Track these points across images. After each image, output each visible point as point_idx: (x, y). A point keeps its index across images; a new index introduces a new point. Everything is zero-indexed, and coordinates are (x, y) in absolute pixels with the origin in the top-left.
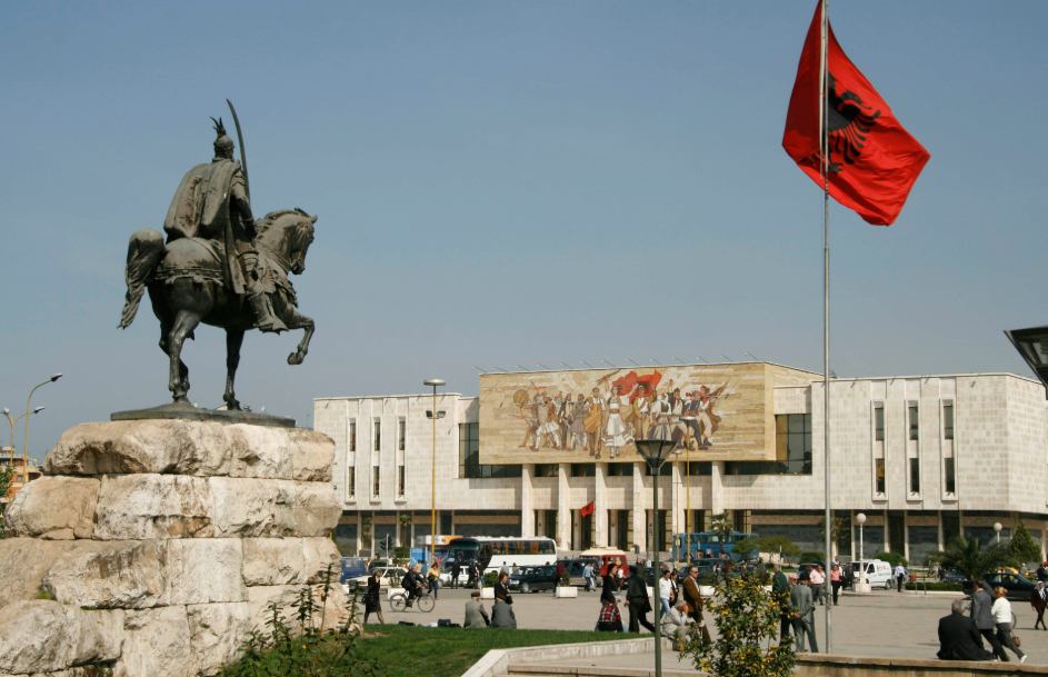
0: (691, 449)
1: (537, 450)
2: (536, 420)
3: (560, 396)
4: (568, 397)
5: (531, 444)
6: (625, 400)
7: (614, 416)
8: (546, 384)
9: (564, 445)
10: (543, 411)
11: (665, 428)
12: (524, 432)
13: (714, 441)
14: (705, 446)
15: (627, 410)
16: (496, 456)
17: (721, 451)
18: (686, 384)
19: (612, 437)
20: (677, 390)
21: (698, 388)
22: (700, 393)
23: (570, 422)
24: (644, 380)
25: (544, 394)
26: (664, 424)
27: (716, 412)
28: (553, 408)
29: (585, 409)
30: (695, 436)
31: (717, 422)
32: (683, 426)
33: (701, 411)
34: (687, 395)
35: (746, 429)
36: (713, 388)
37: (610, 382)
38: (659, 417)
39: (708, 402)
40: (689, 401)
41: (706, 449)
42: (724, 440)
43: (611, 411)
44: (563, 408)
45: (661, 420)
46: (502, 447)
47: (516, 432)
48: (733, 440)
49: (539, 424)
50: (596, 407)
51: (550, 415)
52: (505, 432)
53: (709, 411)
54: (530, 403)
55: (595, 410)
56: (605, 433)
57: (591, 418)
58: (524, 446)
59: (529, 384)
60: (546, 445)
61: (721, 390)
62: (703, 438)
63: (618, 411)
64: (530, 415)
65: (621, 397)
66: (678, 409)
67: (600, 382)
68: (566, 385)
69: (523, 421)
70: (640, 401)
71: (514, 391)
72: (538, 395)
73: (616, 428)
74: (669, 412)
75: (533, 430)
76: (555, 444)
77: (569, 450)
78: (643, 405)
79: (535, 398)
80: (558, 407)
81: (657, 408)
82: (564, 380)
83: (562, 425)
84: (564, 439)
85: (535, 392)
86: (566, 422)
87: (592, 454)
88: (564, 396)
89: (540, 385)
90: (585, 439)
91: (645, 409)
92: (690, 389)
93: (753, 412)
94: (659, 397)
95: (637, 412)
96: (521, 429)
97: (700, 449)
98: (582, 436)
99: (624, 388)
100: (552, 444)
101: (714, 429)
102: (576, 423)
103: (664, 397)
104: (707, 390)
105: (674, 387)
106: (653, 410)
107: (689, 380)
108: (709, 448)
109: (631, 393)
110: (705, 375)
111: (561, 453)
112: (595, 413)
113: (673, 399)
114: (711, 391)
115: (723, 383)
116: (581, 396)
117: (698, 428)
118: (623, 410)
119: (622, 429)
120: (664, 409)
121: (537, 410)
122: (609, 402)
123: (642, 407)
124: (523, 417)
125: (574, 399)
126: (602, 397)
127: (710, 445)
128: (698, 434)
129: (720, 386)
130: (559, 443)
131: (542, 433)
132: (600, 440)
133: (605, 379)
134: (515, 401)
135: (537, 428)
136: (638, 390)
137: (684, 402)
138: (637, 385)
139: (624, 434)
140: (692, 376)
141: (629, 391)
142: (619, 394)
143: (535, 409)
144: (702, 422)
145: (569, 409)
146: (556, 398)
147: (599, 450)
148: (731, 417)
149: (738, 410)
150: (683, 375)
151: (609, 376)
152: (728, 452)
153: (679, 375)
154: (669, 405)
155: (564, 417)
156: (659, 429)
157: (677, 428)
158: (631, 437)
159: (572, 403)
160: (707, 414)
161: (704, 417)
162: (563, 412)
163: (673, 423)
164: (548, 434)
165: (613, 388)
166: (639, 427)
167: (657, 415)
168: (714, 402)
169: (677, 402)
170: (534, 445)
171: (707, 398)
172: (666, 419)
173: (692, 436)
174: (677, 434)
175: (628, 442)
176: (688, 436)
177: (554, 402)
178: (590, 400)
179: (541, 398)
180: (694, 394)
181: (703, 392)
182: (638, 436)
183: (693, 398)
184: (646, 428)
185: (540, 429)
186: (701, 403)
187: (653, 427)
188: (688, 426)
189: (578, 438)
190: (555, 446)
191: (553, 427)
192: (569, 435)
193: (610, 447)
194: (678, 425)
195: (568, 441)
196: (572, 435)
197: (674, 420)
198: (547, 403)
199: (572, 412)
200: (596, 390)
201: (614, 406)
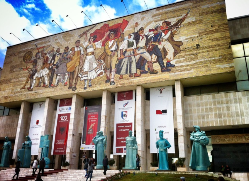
0: (154, 72)
1: (32, 90)
2: (34, 69)
3: (53, 50)
4: (58, 51)
5: (29, 86)
6: (98, 44)
7: (90, 57)
8: (45, 45)
9: (51, 83)
10: (40, 62)
11: (131, 59)
12: (25, 79)
13: (176, 62)
14: (167, 68)
15: (99, 53)
16: (6, 97)
18: (150, 23)
19: (87, 73)
20: (142, 29)
21: (160, 23)
22: (162, 28)
23: (57, 67)
24: (114, 28)
25: (42, 51)
26: (130, 57)
27: (176, 39)
28: (47, 58)
29: (69, 56)
30: (158, 61)
31: (179, 46)
32: (147, 56)
33: (163, 40)
34: (150, 31)
37: (88, 35)
38: (126, 52)
39: (170, 32)
40: (152, 34)
41: (169, 70)
42: (186, 60)
43: (87, 54)
44: (54, 58)
45: (127, 54)
46: (10, 91)
47: (20, 79)
49: (36, 71)
50: (76, 53)
51: (44, 64)
52: (13, 80)
53: (171, 39)
54: (32, 59)
55: (76, 56)
56: (81, 70)
57: (72, 61)
58: (24, 88)
59: (34, 47)
60: (38, 86)
61: (182, 20)
62: (165, 62)
63: (93, 53)
64: (32, 67)
65: (96, 43)
66: (142, 43)
67: (81, 36)
68: (57, 43)
69: (27, 71)
70: (110, 43)
71: (24, 54)
72: (39, 53)
73: (91, 65)
74: (135, 46)
75: (31, 76)
76: (44, 83)
77: (54, 87)
78: (113, 45)
79: (36, 55)
80: (50, 58)
81: (124, 45)
82: (56, 40)
83: (52, 70)
84: (51, 79)
85: (37, 51)
86: (54, 67)
87: (70, 87)
88: (55, 50)
89: (41, 46)
90: (66, 77)
91: (114, 48)
92: (152, 26)
93: (217, 31)
94: (126, 37)
95: (107, 51)
96: (25, 77)
97: (163, 71)
98: (64, 75)
99: (98, 36)
100: (42, 84)
101: (176, 53)
102: (60, 68)
103: (130, 36)
104: (168, 23)
105: (139, 27)
106: (120, 48)
108: (172, 69)
109: (103, 39)
111: (49, 90)
112: (75, 58)
113: (137, 37)
114: (172, 24)
116: (67, 48)
117: (161, 55)
118: (97, 52)
119: (95, 66)
120: (130, 45)
122: (86, 49)
123: (111, 47)
124: (27, 68)
125: (62, 51)
126: (82, 46)
127: (174, 66)
128: (160, 60)
129: (180, 18)
130: (47, 83)
131: (37, 77)
132: (78, 76)
133: (85, 33)
134: (24, 59)
135: (34, 75)
136: (109, 35)
137: (147, 36)
138: (108, 32)
139: (96, 69)
142: (95, 41)
143: (35, 63)
144: (164, 48)
145: (57, 59)
146: (50, 53)
147: (76, 84)
148: (193, 39)
149: (199, 33)
150: (147, 18)
151: (88, 31)
152: (193, 70)
153: (143, 19)
154: (134, 41)
155: (53, 64)
156: (125, 61)
157: (141, 57)
158: (102, 71)
159: (60, 54)
160: (169, 42)
161: (166, 45)
162: (53, 61)
163: (137, 55)
164: (41, 77)
165: (90, 39)
166: (109, 61)
167: (124, 51)
168: (175, 31)
169: (141, 38)
170: (31, 87)
171: (168, 30)
172: (132, 52)
173: (155, 62)
174: (141, 64)
175: (99, 75)
176: (151, 63)
177: (48, 55)
178: (73, 49)
179: (40, 54)
180: (156, 29)
181: (165, 25)
182: (108, 69)
183: (156, 32)
184: (114, 62)
185: (36, 75)
186: (163, 34)
187: (120, 61)
188: (151, 55)
189: (61, 77)
190: (44, 86)
191: (45, 72)
192: (55, 75)
193: (85, 80)
194: (143, 55)
195: (54, 81)
196: (57, 75)
197: (138, 52)
198: (43, 57)
199: (60, 60)
200: (78, 42)
201: (90, 50)
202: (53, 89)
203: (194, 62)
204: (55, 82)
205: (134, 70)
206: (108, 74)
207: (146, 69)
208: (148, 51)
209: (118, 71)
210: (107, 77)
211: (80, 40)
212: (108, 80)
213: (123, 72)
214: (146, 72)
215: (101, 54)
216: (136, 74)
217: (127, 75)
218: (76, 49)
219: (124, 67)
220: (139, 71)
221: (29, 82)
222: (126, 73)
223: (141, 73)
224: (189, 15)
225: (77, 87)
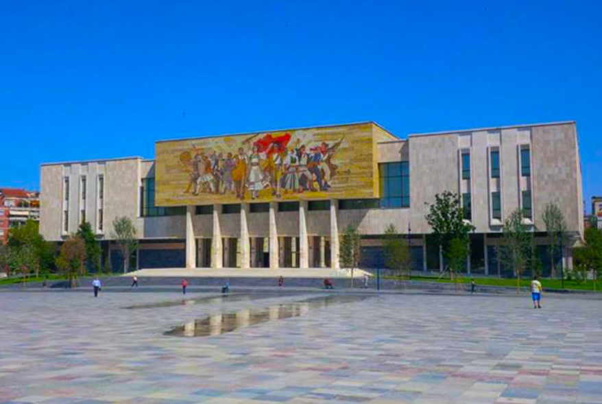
0: (314, 190)
1: (197, 195)
2: (196, 173)
3: (214, 155)
5: (193, 191)
6: (263, 155)
7: (254, 168)
8: (204, 147)
9: (217, 191)
10: (202, 166)
11: (294, 175)
12: (188, 182)
13: (332, 183)
14: (325, 188)
15: (264, 163)
16: (168, 200)
17: (339, 191)
18: (310, 142)
19: (253, 183)
20: (303, 147)
21: (320, 144)
22: (320, 148)
23: (222, 174)
25: (202, 154)
26: (293, 173)
27: (332, 162)
28: (209, 162)
29: (233, 163)
30: (317, 180)
31: (335, 169)
32: (308, 173)
33: (322, 161)
34: (311, 149)
35: (358, 174)
36: (331, 144)
37: (252, 143)
38: (289, 167)
39: (327, 155)
40: (312, 154)
41: (326, 190)
42: (340, 183)
43: (252, 165)
44: (217, 163)
45: (291, 170)
46: (172, 193)
47: (181, 182)
48: (348, 183)
49: (199, 175)
50: (241, 163)
51: (206, 169)
52: (174, 182)
53: (328, 161)
54: (192, 161)
56: (248, 180)
57: (237, 170)
58: (187, 192)
59: (191, 147)
60: (204, 191)
61: (337, 145)
62: (323, 182)
63: (257, 164)
64: (192, 169)
65: (260, 154)
66: (304, 161)
67: (244, 143)
68: (219, 147)
69: (187, 174)
70: (275, 156)
72: (198, 154)
73: (257, 176)
74: (297, 163)
75: (194, 180)
76: (210, 189)
77: (221, 194)
78: (277, 159)
79: (196, 157)
80: (213, 162)
81: (287, 160)
82: (217, 143)
83: (216, 176)
84: (217, 186)
86: (219, 174)
87: (238, 196)
88: (217, 154)
89: (200, 147)
90: (233, 185)
91: (277, 162)
92: (313, 145)
93: (364, 160)
94: (289, 153)
95: (272, 164)
98: (230, 183)
100: (208, 190)
101: (332, 175)
102: (226, 174)
103: (293, 151)
104: (327, 145)
105: (301, 144)
106: (284, 162)
107: (312, 138)
108: (329, 189)
109: (267, 150)
110: (325, 134)
111: (216, 196)
112: (240, 167)
113: (299, 154)
114: (330, 146)
115: (339, 140)
116: (230, 154)
117: (320, 175)
118: (262, 163)
119: (261, 177)
120: (293, 161)
121: (197, 165)
122: (251, 158)
124: (186, 171)
125: (225, 156)
126: (245, 154)
127: (329, 186)
128: (319, 180)
129: (337, 142)
130: (213, 189)
131: (201, 182)
132: (244, 186)
133: (248, 141)
136: (273, 147)
137: (308, 155)
138: (272, 144)
139: (262, 181)
140: (314, 135)
141: (266, 149)
142: (259, 151)
143: (196, 165)
144: (323, 170)
145: (220, 164)
146: (211, 157)
147: (243, 193)
148: (346, 165)
149: (351, 160)
150: (308, 135)
151: (251, 138)
152: (344, 192)
153: (304, 136)
154: (297, 158)
155: (217, 170)
156: (289, 176)
157: (303, 175)
158: (268, 183)
159: (223, 160)
160: (327, 163)
161: (323, 166)
162: (216, 167)
163: (300, 171)
164: (205, 183)
165: (253, 148)
166: (274, 175)
167: (288, 166)
168: (332, 155)
169: (303, 155)
170: (195, 191)
171: (327, 151)
172: (295, 168)
173: (315, 181)
174: (303, 180)
175: (265, 187)
176: (312, 181)
177: (210, 159)
178: (236, 156)
179: (200, 157)
180: (316, 149)
181: (324, 147)
182: (274, 182)
183: (316, 152)
184: (279, 176)
185: (199, 179)
186: (322, 156)
187: (285, 175)
188: (312, 173)
189: (228, 185)
190: (210, 191)
191: (209, 177)
192: (221, 183)
193: (252, 191)
194: (305, 173)
195: (220, 187)
196: (223, 183)
197: (301, 169)
198: (204, 160)
199: (224, 166)
200: (241, 149)
201: (255, 160)
203: (345, 185)
204: (222, 189)
205: (297, 186)
206: (274, 187)
207: (308, 187)
208: (309, 170)
209: (283, 186)
210: (273, 190)
211: (243, 147)
212: (274, 193)
213: (288, 186)
214: (308, 189)
215: (266, 166)
216: (299, 190)
217: (291, 190)
218: (240, 157)
219: (289, 183)
220: (301, 188)
221: (193, 185)
222: (290, 188)
223: (304, 190)
224: (344, 140)
225: (245, 196)
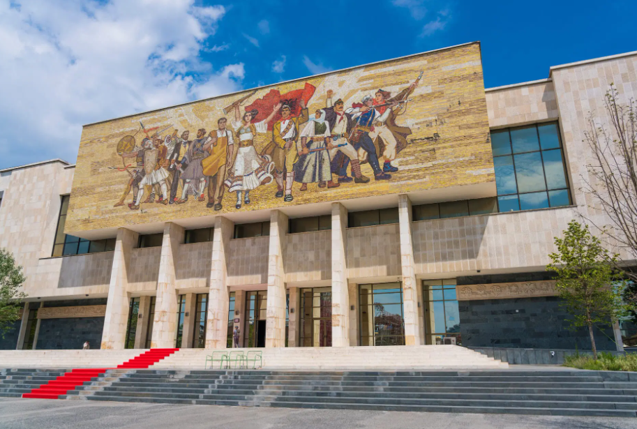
0: (362, 180)
1: (137, 208)
2: (140, 170)
3: (175, 135)
4: (185, 135)
5: (131, 201)
6: (261, 127)
7: (244, 150)
8: (159, 124)
9: (173, 197)
10: (151, 157)
11: (321, 156)
12: (123, 187)
13: (401, 164)
14: (386, 172)
15: (262, 141)
16: (87, 221)
18: (353, 92)
19: (240, 178)
20: (340, 102)
21: (372, 94)
22: (374, 101)
23: (185, 166)
24: (289, 97)
25: (154, 137)
26: (319, 150)
27: (400, 122)
28: (165, 149)
29: (205, 147)
30: (369, 160)
31: (405, 135)
32: (349, 150)
33: (378, 124)
34: (355, 106)
35: (456, 139)
36: (395, 91)
37: (242, 108)
38: (311, 142)
40: (357, 113)
41: (388, 177)
42: (417, 160)
43: (241, 145)
44: (177, 149)
45: (314, 146)
46: (94, 209)
47: (113, 187)
48: (435, 158)
49: (144, 173)
50: (220, 142)
52: (99, 190)
53: (390, 122)
54: (136, 150)
55: (219, 146)
56: (231, 173)
57: (215, 156)
58: (121, 204)
59: (138, 127)
60: (149, 200)
61: (409, 91)
62: (381, 162)
63: (250, 143)
64: (135, 164)
65: (256, 124)
66: (341, 127)
67: (228, 110)
68: (183, 122)
70: (283, 126)
71: (119, 139)
72: (147, 138)
73: (247, 164)
74: (327, 133)
75: (135, 183)
76: (161, 196)
77: (180, 203)
78: (287, 129)
79: (143, 143)
80: (171, 148)
81: (308, 130)
82: (181, 115)
83: (173, 171)
84: (173, 189)
85: (144, 136)
86: (179, 167)
87: (210, 205)
88: (179, 134)
89: (151, 126)
90: (202, 185)
91: (289, 135)
92: (358, 97)
93: (468, 112)
94: (312, 116)
95: (278, 140)
96: (121, 182)
97: (377, 178)
98: (198, 181)
99: (260, 112)
100: (157, 198)
101: (399, 148)
102: (191, 167)
103: (318, 113)
104: (386, 95)
105: (335, 99)
106: (302, 134)
107: (359, 86)
108: (394, 175)
109: (270, 118)
110: (383, 76)
111: (170, 208)
112: (218, 150)
113: (332, 115)
114: (393, 96)
115: (412, 82)
116: (202, 131)
117: (374, 150)
118: (259, 140)
119: (256, 166)
120: (319, 129)
121: (143, 156)
122: (238, 134)
123: (285, 132)
124: (126, 168)
125: (193, 136)
126: (230, 128)
127: (395, 170)
128: (372, 159)
129: (407, 86)
130: (166, 195)
131: (146, 185)
132: (223, 184)
133: (235, 105)
134: (118, 150)
135: (138, 180)
136: (280, 111)
137: (349, 116)
138: (279, 106)
139: (257, 171)
140: (360, 80)
141: (268, 115)
142: (254, 120)
143: (141, 157)
144: (379, 138)
145: (183, 150)
146: (169, 139)
147: (220, 198)
148: (429, 125)
149: (438, 115)
150: (347, 83)
151: (241, 101)
152: (427, 178)
153: (341, 84)
154: (327, 123)
155: (177, 161)
156: (311, 158)
157: (339, 152)
158: (269, 175)
159: (190, 142)
160: (388, 127)
162: (176, 155)
163: (332, 148)
164: (153, 185)
165: (245, 116)
166: (281, 159)
167: (309, 140)
168: (398, 110)
169: (339, 117)
170: (135, 202)
171: (386, 106)
172: (322, 142)
173: (363, 162)
174: (339, 164)
175: (263, 183)
176: (357, 163)
177: (166, 144)
178: (213, 134)
179: (150, 142)
180: (365, 103)
181: (380, 98)
182: (280, 172)
183: (364, 109)
184: (291, 159)
185: (144, 180)
186: (377, 114)
187: (302, 158)
188: (357, 149)
189: (192, 185)
190: (161, 200)
191: (162, 175)
192: (181, 181)
193: (238, 191)
194: (342, 149)
195: (179, 192)
196: (185, 182)
197: (335, 143)
198: (157, 146)
199: (188, 153)
200: (222, 121)
201: (245, 137)
202: (177, 207)
203: (430, 164)
204: (181, 194)
205: (327, 175)
206: (280, 181)
207: (349, 175)
208: (351, 142)
209: (299, 176)
210: (279, 187)
211: (226, 117)
212: (280, 193)
213: (307, 177)
214: (349, 180)
215: (265, 144)
216: (330, 182)
217: (315, 185)
218: (219, 135)
219: (310, 170)
220: (335, 178)
221: (132, 192)
222: (313, 179)
223: (340, 181)
224: (421, 82)
225: (223, 203)
